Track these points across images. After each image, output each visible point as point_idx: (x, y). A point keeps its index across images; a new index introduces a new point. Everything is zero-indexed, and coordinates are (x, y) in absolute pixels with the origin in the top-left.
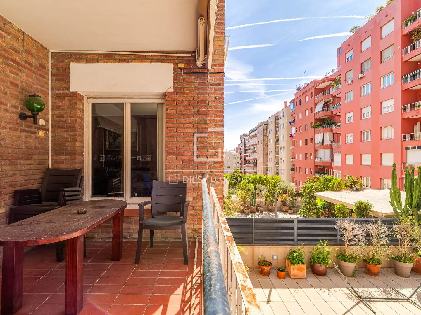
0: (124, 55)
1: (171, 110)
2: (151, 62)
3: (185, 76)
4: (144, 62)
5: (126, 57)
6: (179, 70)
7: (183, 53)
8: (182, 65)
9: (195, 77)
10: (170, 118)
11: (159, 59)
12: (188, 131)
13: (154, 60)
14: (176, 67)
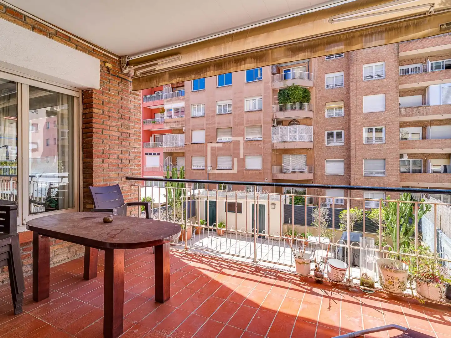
0: (41, 24)
1: (97, 109)
2: (76, 48)
3: (111, 77)
4: (68, 45)
5: (45, 28)
6: (106, 69)
7: (109, 52)
8: (109, 65)
9: (119, 81)
10: (96, 118)
11: (85, 49)
12: (114, 134)
13: (80, 48)
14: (103, 65)
